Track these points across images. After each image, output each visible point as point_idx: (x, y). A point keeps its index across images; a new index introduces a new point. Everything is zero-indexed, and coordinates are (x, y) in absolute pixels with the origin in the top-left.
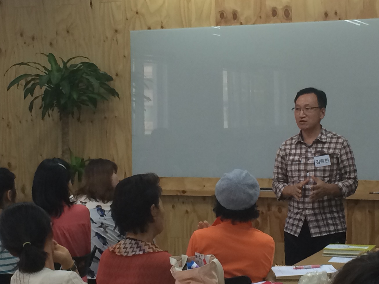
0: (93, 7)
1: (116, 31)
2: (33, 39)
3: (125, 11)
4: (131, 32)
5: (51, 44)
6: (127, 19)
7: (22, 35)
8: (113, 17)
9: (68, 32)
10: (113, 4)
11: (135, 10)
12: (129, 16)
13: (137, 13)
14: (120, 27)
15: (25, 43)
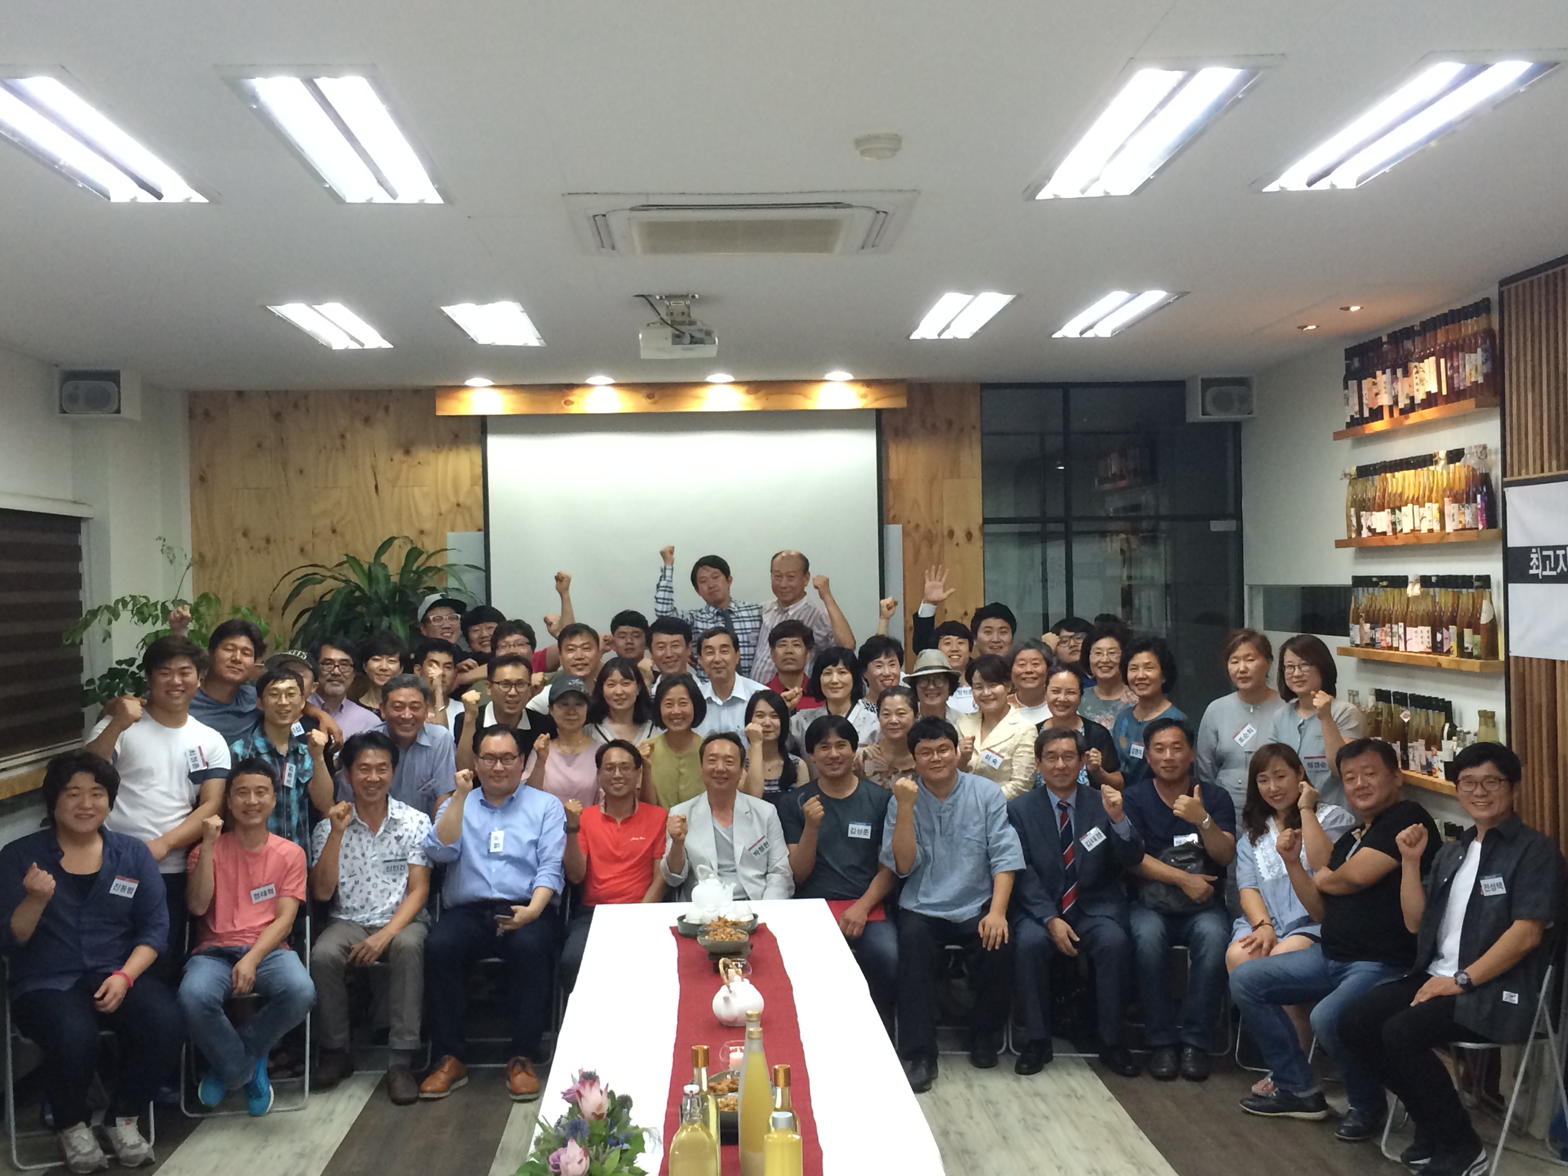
0: (380, 493)
1: (422, 532)
2: (268, 541)
3: (438, 500)
4: (450, 535)
5: (302, 550)
6: (441, 514)
7: (245, 534)
8: (417, 512)
9: (334, 531)
10: (417, 491)
11: (453, 499)
12: (444, 507)
13: (458, 505)
14: (427, 526)
15: (252, 548)
